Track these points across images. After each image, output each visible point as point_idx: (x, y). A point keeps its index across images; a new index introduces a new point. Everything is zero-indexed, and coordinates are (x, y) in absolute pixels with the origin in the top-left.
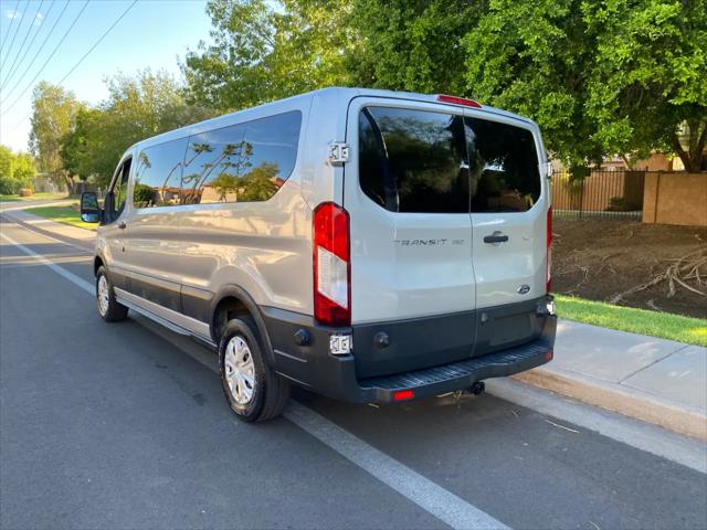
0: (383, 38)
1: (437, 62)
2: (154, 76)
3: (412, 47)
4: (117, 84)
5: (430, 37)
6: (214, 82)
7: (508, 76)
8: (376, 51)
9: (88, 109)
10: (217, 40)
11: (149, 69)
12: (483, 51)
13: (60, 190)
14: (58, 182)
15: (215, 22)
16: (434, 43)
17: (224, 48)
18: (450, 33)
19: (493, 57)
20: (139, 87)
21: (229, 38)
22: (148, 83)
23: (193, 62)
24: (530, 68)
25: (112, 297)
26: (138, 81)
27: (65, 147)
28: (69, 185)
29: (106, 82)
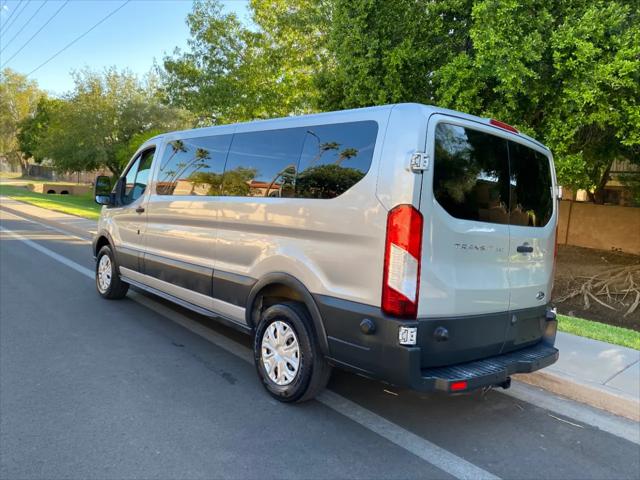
0: (360, 62)
1: (407, 88)
2: (119, 74)
3: (385, 73)
4: (83, 77)
5: (406, 66)
6: (187, 85)
7: (478, 107)
8: (349, 73)
9: (50, 97)
10: (193, 48)
11: (115, 67)
12: (458, 83)
13: (13, 170)
14: (11, 163)
15: (193, 31)
16: (407, 72)
17: (197, 55)
18: (421, 64)
19: (465, 89)
20: (104, 83)
21: (204, 48)
22: (112, 79)
23: (169, 66)
24: (497, 101)
25: (116, 275)
26: (103, 77)
27: (22, 132)
28: (23, 167)
29: (72, 74)
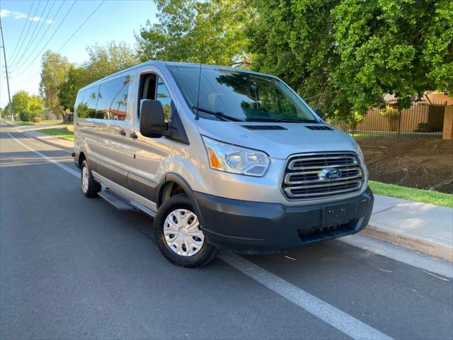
0: (275, 13)
1: (312, 28)
2: (118, 46)
3: (294, 18)
4: (94, 51)
5: (309, 10)
6: (157, 47)
7: (367, 34)
8: (268, 22)
9: (76, 67)
10: (160, 20)
11: (114, 41)
12: (349, 17)
13: (58, 118)
14: (56, 113)
15: (159, 8)
16: (311, 15)
17: (163, 24)
18: (322, 8)
19: (356, 21)
20: (108, 53)
21: (168, 18)
22: (113, 50)
23: (144, 35)
24: (382, 28)
26: (107, 49)
27: (61, 92)
28: (64, 116)
29: (87, 49)
